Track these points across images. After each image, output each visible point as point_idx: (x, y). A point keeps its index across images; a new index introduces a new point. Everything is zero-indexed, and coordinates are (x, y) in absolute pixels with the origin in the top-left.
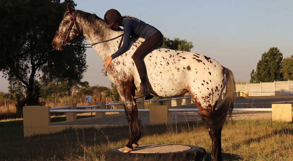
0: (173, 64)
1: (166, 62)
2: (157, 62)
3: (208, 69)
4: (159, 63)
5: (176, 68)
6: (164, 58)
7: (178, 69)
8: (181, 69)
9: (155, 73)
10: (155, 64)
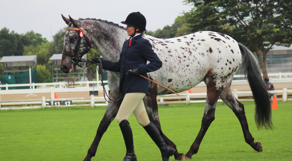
0: (195, 50)
1: (188, 51)
2: (179, 55)
3: (230, 47)
4: (181, 56)
5: (200, 54)
6: (183, 49)
7: (203, 54)
8: (205, 53)
9: (183, 69)
10: (179, 59)
